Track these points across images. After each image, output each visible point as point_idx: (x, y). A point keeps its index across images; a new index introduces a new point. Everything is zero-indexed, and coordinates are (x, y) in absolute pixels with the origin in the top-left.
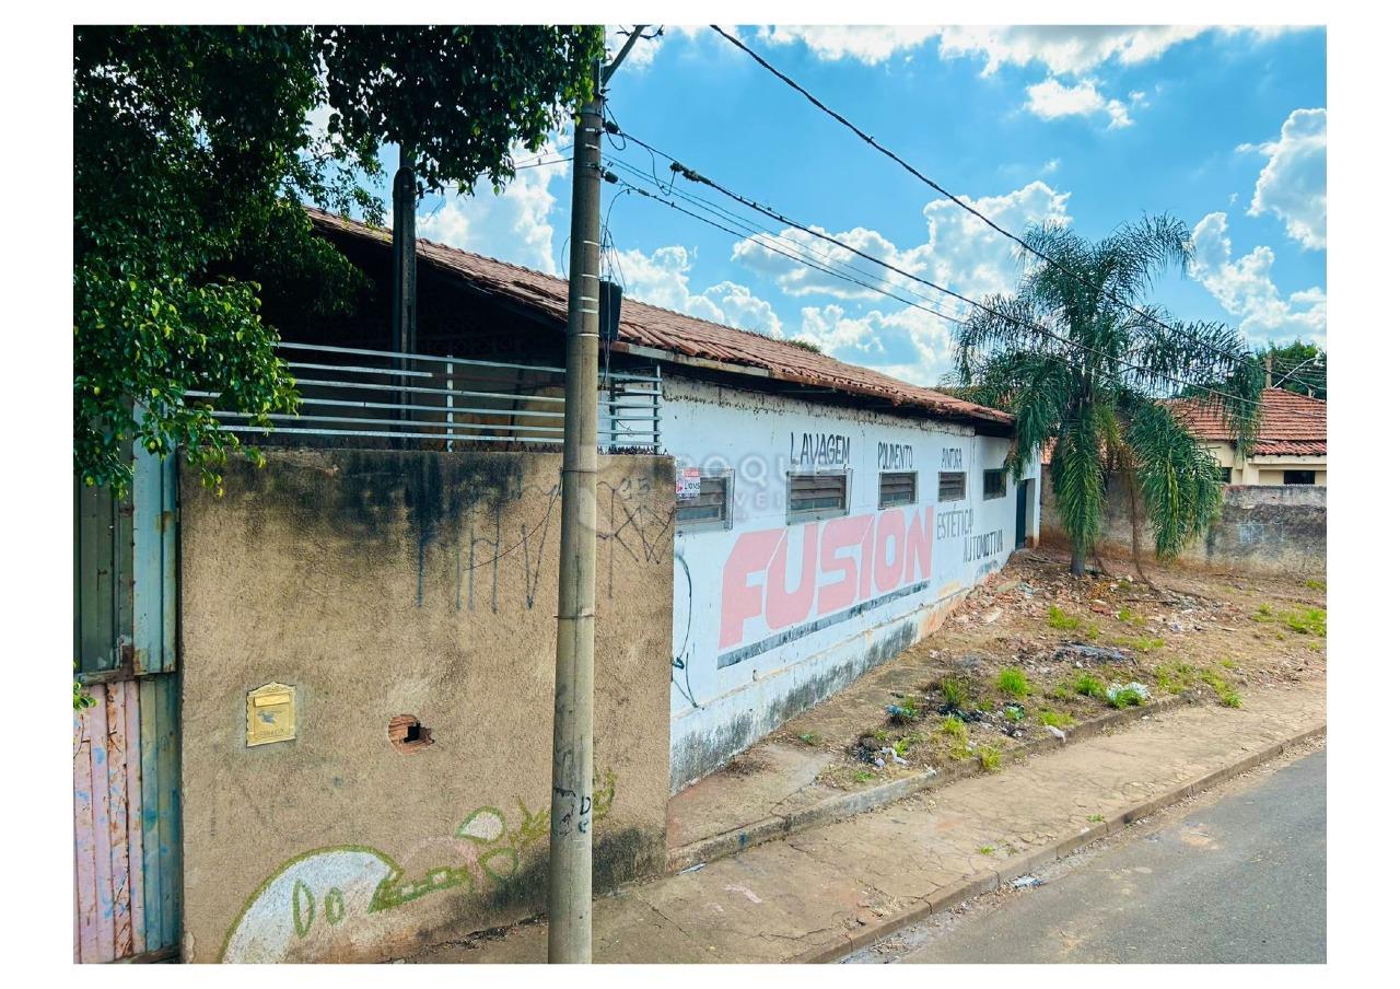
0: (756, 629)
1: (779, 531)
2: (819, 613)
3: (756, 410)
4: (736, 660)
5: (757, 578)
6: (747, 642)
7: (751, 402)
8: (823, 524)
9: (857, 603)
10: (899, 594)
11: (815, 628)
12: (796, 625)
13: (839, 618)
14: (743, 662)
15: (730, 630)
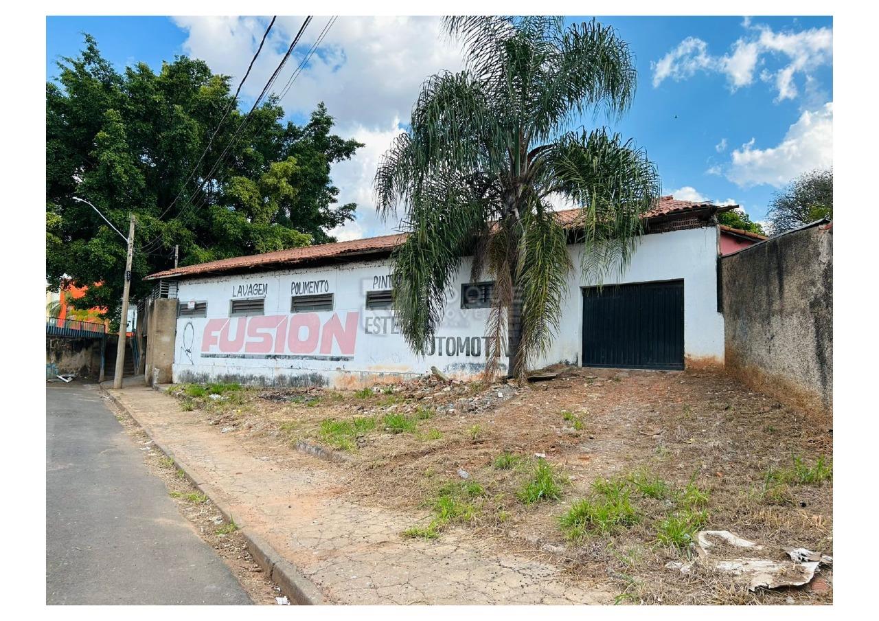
0: (214, 349)
1: (226, 320)
2: (246, 351)
3: (218, 282)
4: (207, 356)
5: (217, 334)
6: (211, 352)
7: (215, 280)
8: (249, 318)
9: (272, 353)
10: (312, 358)
11: (243, 357)
12: (234, 353)
13: (259, 357)
14: (209, 358)
15: (205, 347)
